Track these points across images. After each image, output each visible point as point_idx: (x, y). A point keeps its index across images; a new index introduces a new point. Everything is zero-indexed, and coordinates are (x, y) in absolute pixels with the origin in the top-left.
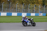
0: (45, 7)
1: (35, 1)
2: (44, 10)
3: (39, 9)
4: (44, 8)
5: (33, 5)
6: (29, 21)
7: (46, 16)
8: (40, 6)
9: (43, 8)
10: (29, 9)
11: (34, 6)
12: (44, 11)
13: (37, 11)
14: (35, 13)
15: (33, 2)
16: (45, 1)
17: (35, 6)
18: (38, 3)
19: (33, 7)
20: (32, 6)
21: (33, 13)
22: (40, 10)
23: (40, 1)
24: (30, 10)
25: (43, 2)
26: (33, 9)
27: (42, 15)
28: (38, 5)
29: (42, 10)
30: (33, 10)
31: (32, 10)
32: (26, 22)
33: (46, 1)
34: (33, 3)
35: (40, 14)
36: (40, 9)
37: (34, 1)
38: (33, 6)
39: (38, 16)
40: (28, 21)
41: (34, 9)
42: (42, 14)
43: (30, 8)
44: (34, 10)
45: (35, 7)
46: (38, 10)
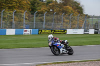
0: (36, 16)
1: (14, 4)
2: (35, 22)
3: (24, 20)
4: (35, 18)
5: (10, 11)
6: (62, 45)
7: (39, 34)
8: (24, 14)
9: (31, 18)
10: (3, 20)
11: (13, 14)
12: (33, 24)
13: (19, 23)
14: (15, 28)
15: (10, 5)
16: (35, 3)
17: (15, 15)
18: (21, 7)
19: (11, 17)
20: (8, 13)
21: (12, 28)
22: (25, 22)
23: (25, 2)
24: (4, 22)
25: (33, 5)
26: (11, 20)
27: (29, 32)
28: (21, 12)
29: (31, 22)
30: (11, 23)
31: (8, 23)
32: (57, 48)
33: (38, 4)
34: (10, 8)
35: (25, 31)
36: (26, 19)
37: (12, 4)
38: (10, 13)
39: (22, 35)
40: (60, 45)
41: (13, 20)
42: (29, 30)
43: (4, 18)
44: (14, 22)
45: (16, 17)
46: (20, 21)
